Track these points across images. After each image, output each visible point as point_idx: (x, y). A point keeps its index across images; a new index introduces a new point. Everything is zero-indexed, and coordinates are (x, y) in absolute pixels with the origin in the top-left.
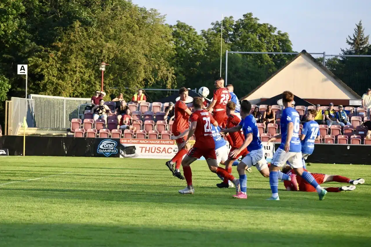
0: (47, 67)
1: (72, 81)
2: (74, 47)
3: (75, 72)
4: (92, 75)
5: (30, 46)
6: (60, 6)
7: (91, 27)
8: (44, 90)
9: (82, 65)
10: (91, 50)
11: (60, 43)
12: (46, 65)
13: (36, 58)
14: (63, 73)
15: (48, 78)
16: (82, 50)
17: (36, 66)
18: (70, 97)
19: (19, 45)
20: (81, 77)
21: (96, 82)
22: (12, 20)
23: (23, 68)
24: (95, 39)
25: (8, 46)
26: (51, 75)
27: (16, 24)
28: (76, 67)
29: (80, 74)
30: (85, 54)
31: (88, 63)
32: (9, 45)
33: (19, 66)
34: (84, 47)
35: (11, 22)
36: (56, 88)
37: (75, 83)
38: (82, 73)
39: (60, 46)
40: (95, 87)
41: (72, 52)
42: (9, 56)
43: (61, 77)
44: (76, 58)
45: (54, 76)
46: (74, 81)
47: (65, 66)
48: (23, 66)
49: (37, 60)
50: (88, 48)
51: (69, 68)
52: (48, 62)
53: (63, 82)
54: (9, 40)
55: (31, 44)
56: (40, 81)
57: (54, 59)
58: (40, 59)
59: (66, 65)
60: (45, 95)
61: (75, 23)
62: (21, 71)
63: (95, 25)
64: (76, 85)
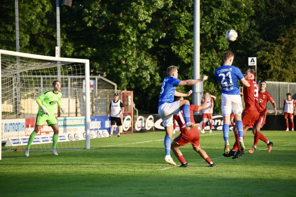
0: (273, 59)
1: (294, 69)
5: (259, 42)
6: (284, 8)
8: (270, 77)
11: (284, 39)
12: (272, 57)
13: (263, 52)
14: (286, 63)
15: (274, 67)
17: (264, 58)
18: (293, 82)
19: (249, 42)
22: (244, 22)
23: (252, 60)
25: (241, 43)
26: (276, 65)
27: (247, 25)
33: (250, 59)
35: (243, 24)
36: (280, 76)
39: (284, 41)
41: (294, 46)
42: (242, 51)
43: (284, 66)
45: (278, 65)
48: (253, 59)
49: (265, 53)
51: (291, 58)
52: (274, 54)
53: (287, 70)
54: (241, 39)
56: (268, 70)
57: (278, 52)
58: (267, 52)
59: (289, 56)
60: (272, 81)
62: (251, 63)
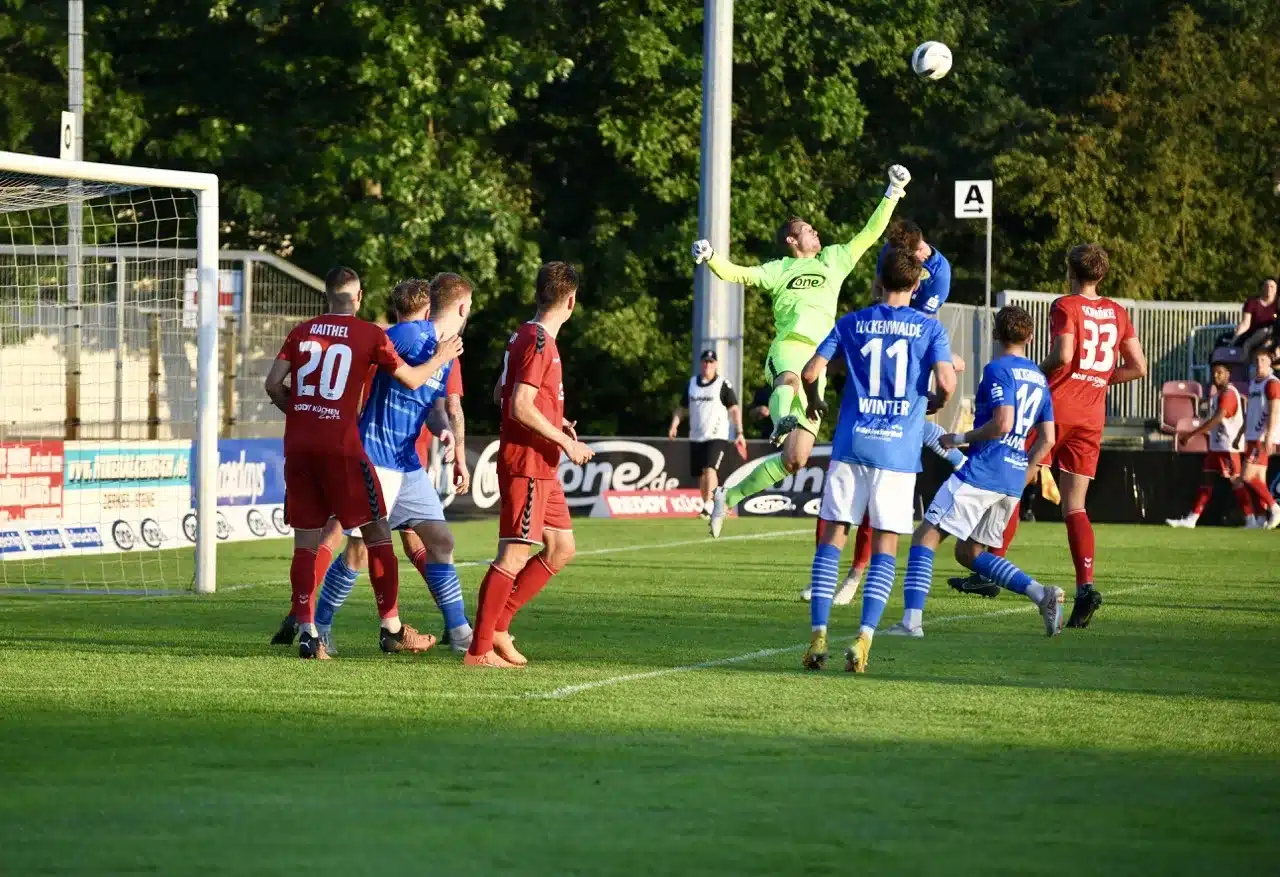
0: (1067, 189)
1: (1163, 241)
2: (1171, 110)
3: (1175, 204)
4: (1242, 213)
5: (1003, 109)
7: (1242, 31)
8: (1054, 275)
9: (1205, 179)
10: (1241, 118)
11: (1117, 97)
12: (1063, 183)
13: (1023, 156)
14: (1127, 210)
15: (1072, 229)
16: (1204, 119)
17: (1025, 185)
18: (1157, 298)
19: (960, 108)
20: (1201, 226)
21: (1262, 241)
22: (936, 17)
23: (974, 195)
24: (1258, 78)
25: (920, 113)
26: (1080, 217)
27: (952, 29)
28: (1179, 186)
29: (1198, 211)
30: (1218, 135)
31: (1227, 170)
32: (924, 108)
33: (962, 188)
34: (1212, 108)
35: (934, 24)
37: (1174, 245)
38: (1203, 206)
39: (1118, 108)
40: (1256, 258)
41: (1163, 130)
42: (924, 152)
43: (1120, 223)
44: (1181, 150)
45: (1092, 221)
46: (1173, 238)
47: (1134, 181)
48: (974, 188)
49: (1030, 163)
50: (1229, 111)
51: (1151, 190)
52: (1071, 169)
53: (1130, 245)
54: (925, 92)
55: (1007, 105)
56: (1042, 243)
57: (1093, 157)
58: (1042, 159)
59: (1140, 181)
61: (1179, 16)
62: (968, 207)
63: (1258, 23)
64: (1179, 253)
